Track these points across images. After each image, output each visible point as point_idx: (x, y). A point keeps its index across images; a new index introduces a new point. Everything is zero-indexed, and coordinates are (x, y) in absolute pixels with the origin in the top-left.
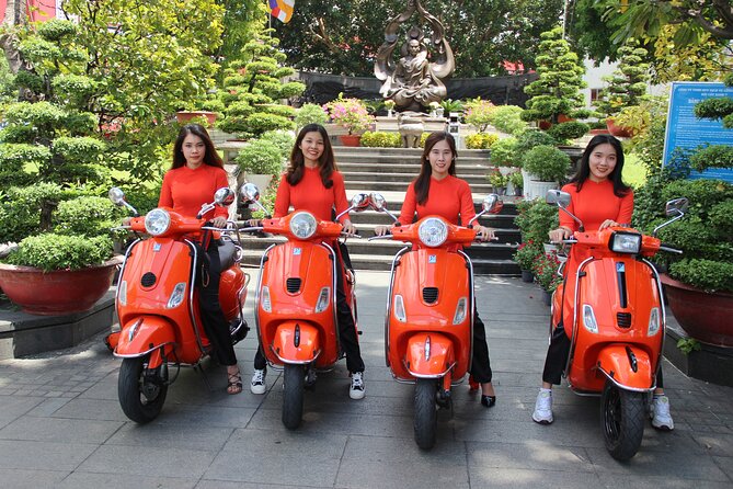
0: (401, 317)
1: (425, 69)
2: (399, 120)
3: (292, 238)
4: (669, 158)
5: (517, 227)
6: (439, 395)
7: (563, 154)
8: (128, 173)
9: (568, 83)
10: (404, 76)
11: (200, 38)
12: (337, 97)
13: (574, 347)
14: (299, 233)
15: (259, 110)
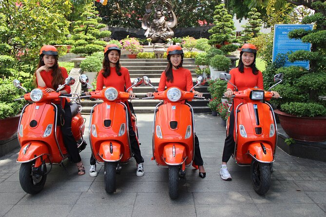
0: (160, 136)
1: (164, 24)
2: (154, 47)
3: (106, 100)
4: (275, 58)
5: (209, 92)
6: (180, 173)
7: (228, 59)
8: (29, 73)
9: (229, 27)
10: (155, 27)
11: (61, 9)
12: (126, 37)
13: (237, 144)
14: (109, 98)
15: (90, 43)
